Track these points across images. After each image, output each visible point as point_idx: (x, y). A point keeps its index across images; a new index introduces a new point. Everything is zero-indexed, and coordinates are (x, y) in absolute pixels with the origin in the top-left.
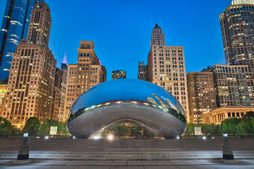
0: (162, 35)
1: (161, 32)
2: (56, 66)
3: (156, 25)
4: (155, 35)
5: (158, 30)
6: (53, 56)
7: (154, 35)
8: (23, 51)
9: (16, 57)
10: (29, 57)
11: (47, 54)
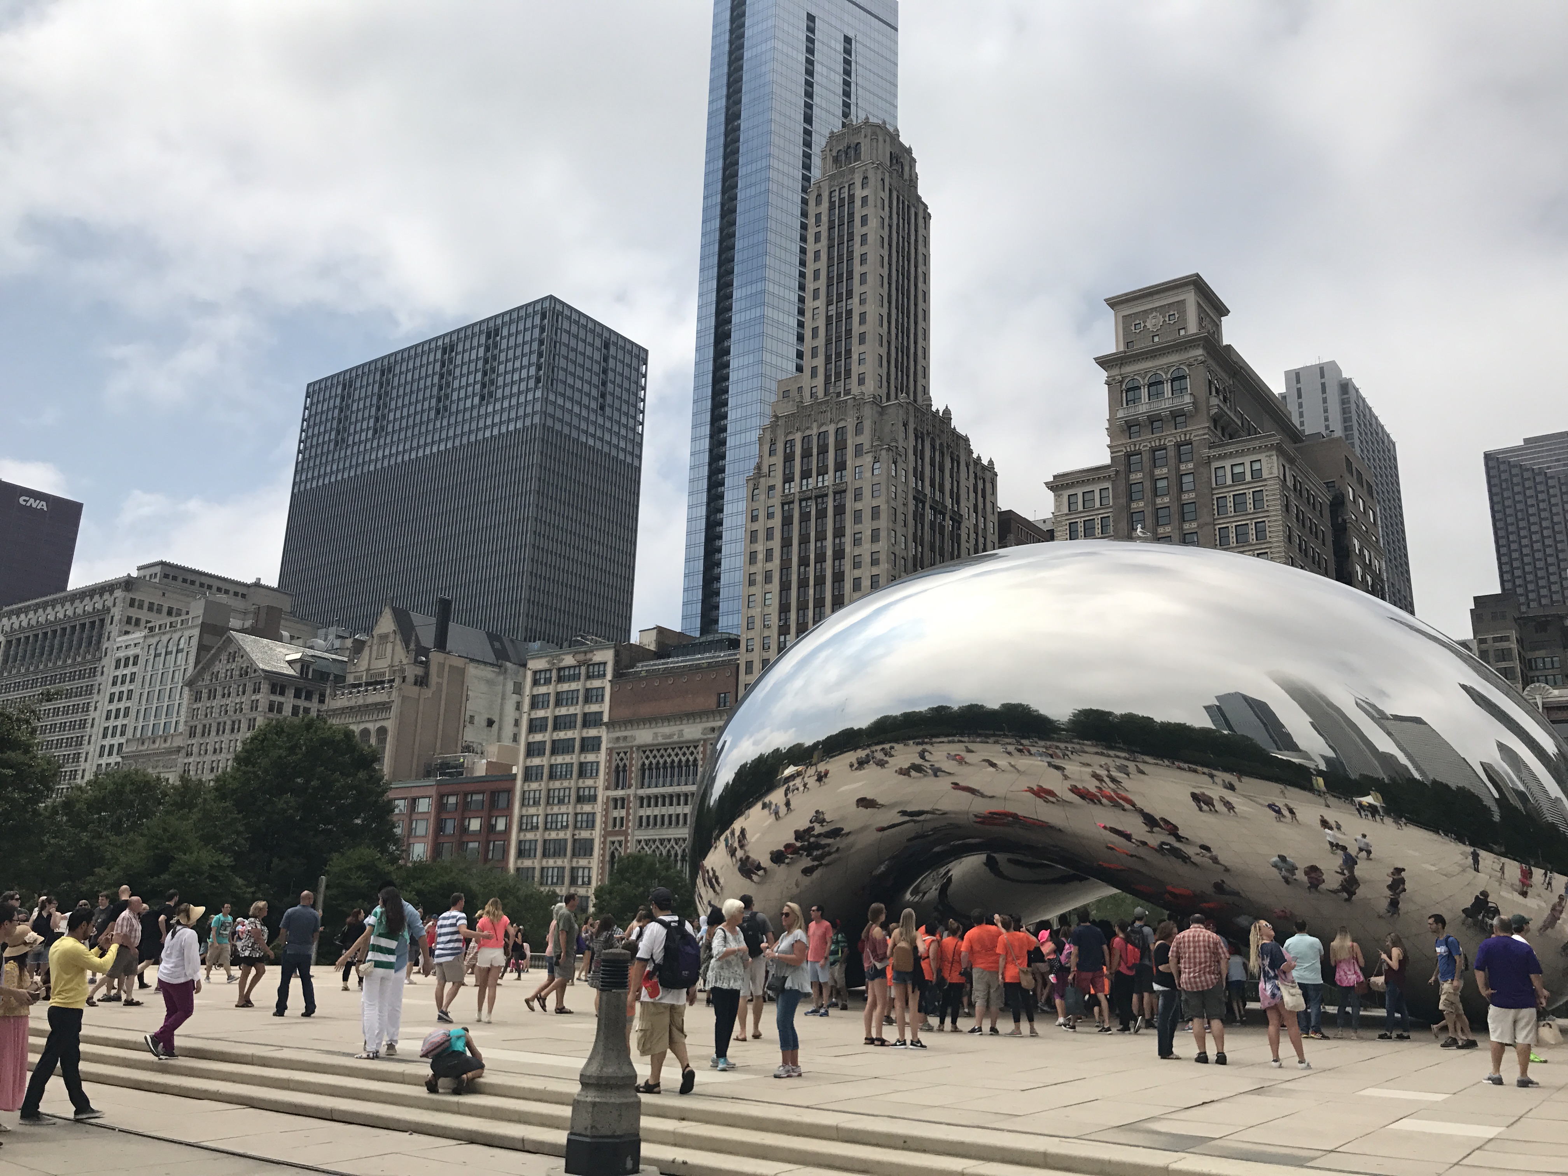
2: (994, 504)
6: (966, 440)
8: (793, 453)
9: (763, 497)
10: (826, 477)
11: (923, 441)
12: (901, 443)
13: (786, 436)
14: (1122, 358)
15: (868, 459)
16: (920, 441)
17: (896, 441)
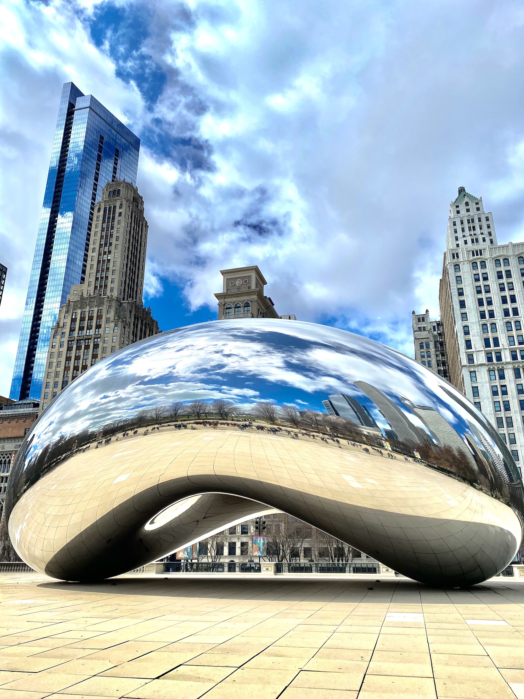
0: (483, 219)
1: (478, 209)
3: (462, 190)
4: (458, 223)
5: (467, 204)
7: (455, 225)
8: (76, 319)
9: (58, 337)
10: (91, 331)
11: (138, 321)
12: (128, 320)
13: (73, 310)
14: (225, 295)
15: (112, 325)
16: (136, 320)
17: (126, 318)
